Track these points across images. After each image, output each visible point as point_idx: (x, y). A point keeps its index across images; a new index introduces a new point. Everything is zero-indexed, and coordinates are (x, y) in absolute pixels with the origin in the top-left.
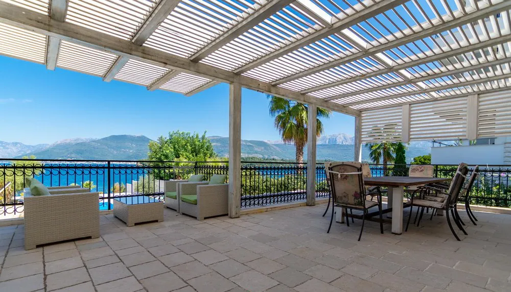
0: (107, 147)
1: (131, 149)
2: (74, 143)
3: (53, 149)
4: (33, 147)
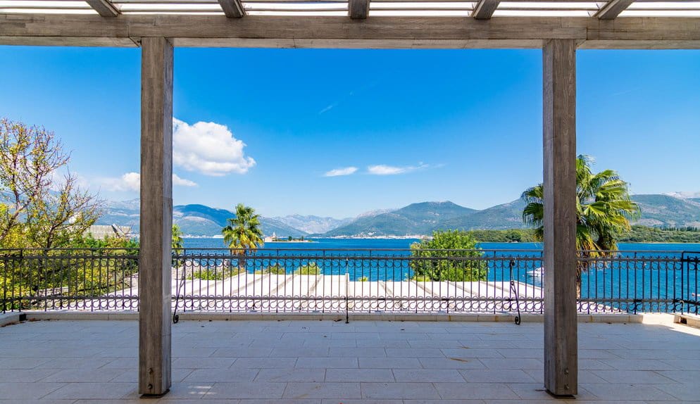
0: (407, 219)
1: (433, 219)
2: (375, 215)
3: (356, 222)
4: (341, 221)
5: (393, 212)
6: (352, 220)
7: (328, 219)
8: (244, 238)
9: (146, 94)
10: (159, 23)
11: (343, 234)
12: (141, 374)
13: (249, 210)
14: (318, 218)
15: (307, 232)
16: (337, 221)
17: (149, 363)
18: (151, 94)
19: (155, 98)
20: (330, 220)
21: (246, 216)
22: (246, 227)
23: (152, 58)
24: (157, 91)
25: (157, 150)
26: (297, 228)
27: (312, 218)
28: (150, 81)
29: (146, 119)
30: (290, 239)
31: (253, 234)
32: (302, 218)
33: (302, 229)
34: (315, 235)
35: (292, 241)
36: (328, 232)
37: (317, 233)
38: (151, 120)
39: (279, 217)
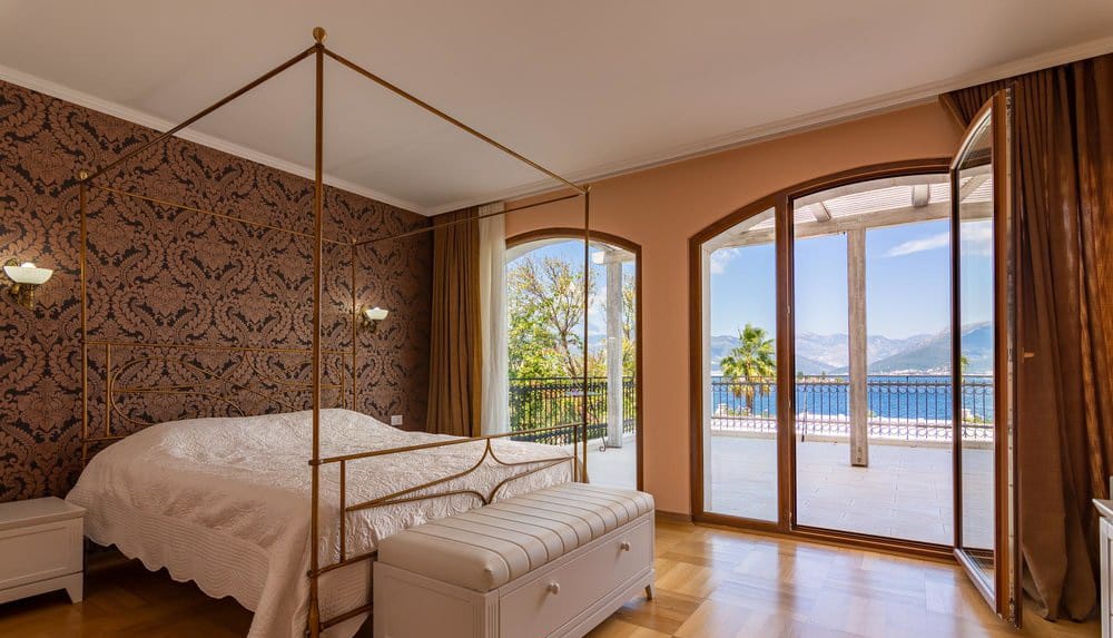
4: (902, 342)
6: (930, 340)
7: (873, 339)
8: (753, 373)
9: (851, 268)
10: (860, 219)
11: (908, 366)
12: (852, 451)
13: (758, 332)
15: (830, 364)
16: (894, 342)
17: (857, 444)
18: (855, 267)
19: (858, 269)
20: (878, 340)
21: (755, 340)
22: (755, 357)
23: (856, 245)
24: (860, 265)
25: (861, 305)
26: (811, 358)
28: (855, 259)
29: (852, 284)
31: (766, 368)
32: (820, 340)
36: (873, 364)
38: (855, 284)
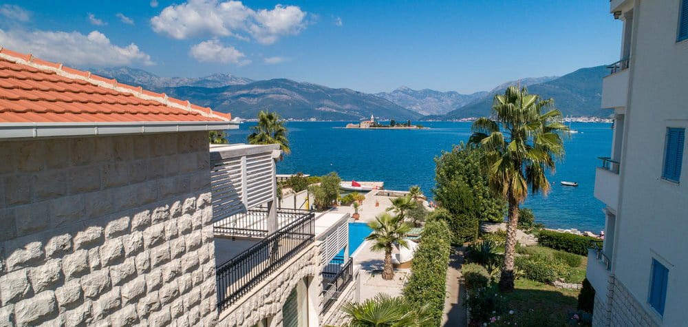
0: (569, 92)
4: (469, 97)
5: (549, 83)
6: (485, 96)
7: (450, 94)
11: (471, 115)
14: (436, 93)
20: (454, 95)
26: (408, 107)
27: (427, 93)
30: (393, 123)
32: (414, 93)
33: (414, 108)
34: (431, 117)
35: (395, 127)
36: (449, 113)
37: (435, 113)
39: (384, 93)
